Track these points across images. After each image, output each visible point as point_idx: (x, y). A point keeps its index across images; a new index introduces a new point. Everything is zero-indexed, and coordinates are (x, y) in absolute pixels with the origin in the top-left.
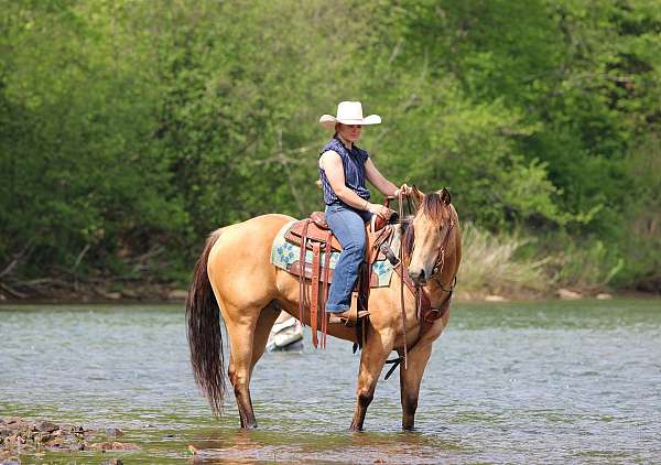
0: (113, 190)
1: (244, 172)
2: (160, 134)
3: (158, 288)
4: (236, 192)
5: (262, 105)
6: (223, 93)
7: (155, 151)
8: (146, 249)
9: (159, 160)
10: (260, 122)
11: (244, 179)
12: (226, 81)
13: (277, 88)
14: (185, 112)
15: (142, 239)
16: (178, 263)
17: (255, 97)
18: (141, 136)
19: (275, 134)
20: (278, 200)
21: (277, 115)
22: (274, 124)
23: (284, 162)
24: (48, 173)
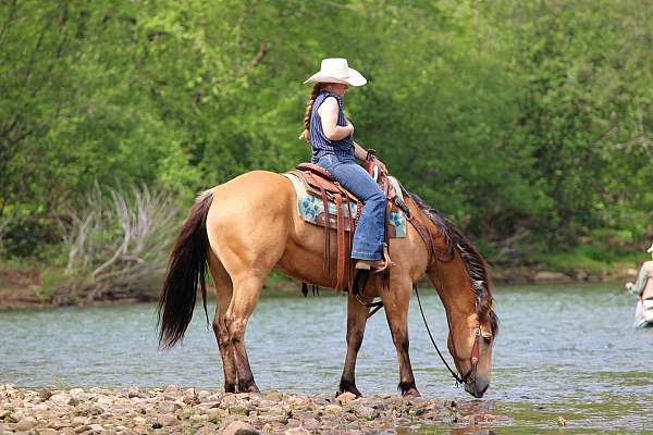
0: (479, 177)
1: (605, 156)
2: (522, 122)
3: (524, 270)
4: (597, 176)
5: (622, 90)
6: (584, 79)
7: (519, 138)
8: (512, 232)
9: (522, 147)
10: (621, 108)
11: (606, 163)
12: (588, 68)
13: (638, 73)
14: (546, 99)
15: (508, 223)
16: (542, 246)
17: (615, 83)
18: (504, 124)
19: (636, 119)
20: (640, 182)
21: (637, 100)
22: (634, 108)
23: (645, 145)
24: (416, 161)
